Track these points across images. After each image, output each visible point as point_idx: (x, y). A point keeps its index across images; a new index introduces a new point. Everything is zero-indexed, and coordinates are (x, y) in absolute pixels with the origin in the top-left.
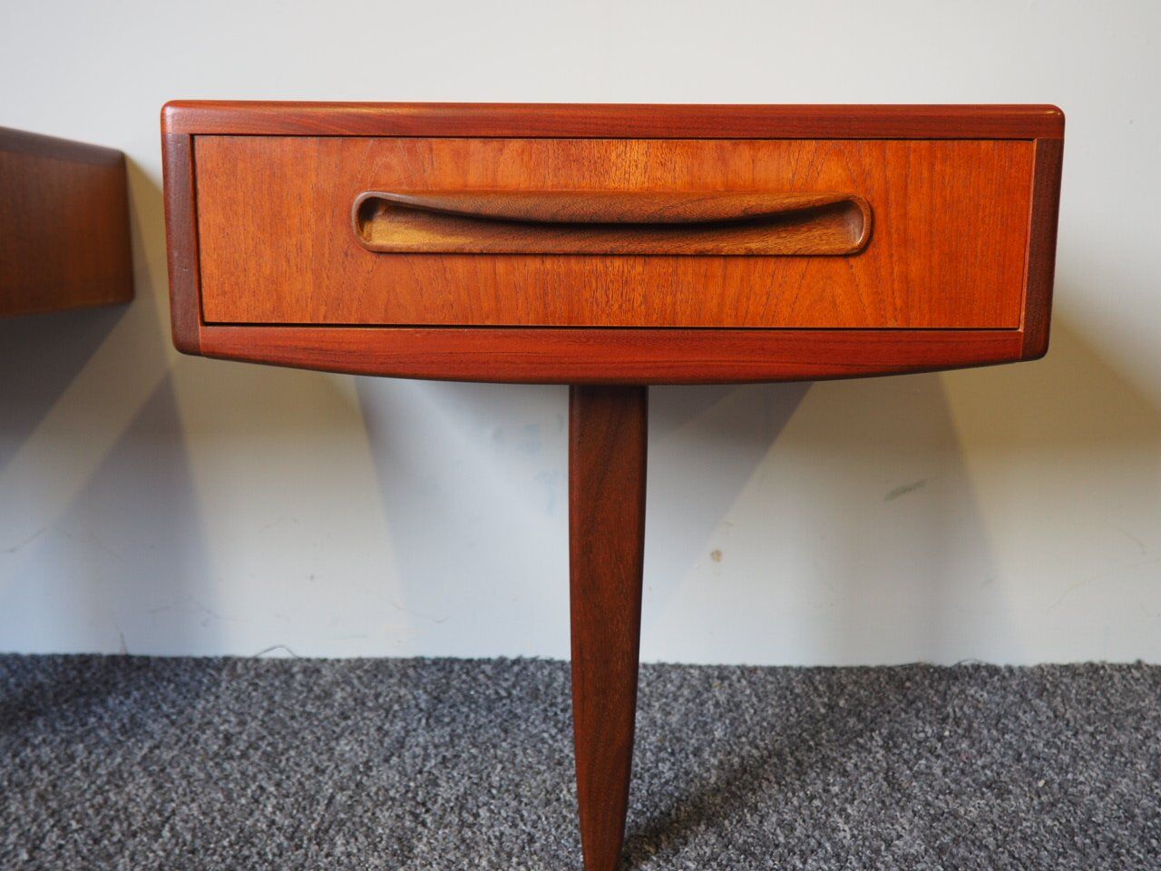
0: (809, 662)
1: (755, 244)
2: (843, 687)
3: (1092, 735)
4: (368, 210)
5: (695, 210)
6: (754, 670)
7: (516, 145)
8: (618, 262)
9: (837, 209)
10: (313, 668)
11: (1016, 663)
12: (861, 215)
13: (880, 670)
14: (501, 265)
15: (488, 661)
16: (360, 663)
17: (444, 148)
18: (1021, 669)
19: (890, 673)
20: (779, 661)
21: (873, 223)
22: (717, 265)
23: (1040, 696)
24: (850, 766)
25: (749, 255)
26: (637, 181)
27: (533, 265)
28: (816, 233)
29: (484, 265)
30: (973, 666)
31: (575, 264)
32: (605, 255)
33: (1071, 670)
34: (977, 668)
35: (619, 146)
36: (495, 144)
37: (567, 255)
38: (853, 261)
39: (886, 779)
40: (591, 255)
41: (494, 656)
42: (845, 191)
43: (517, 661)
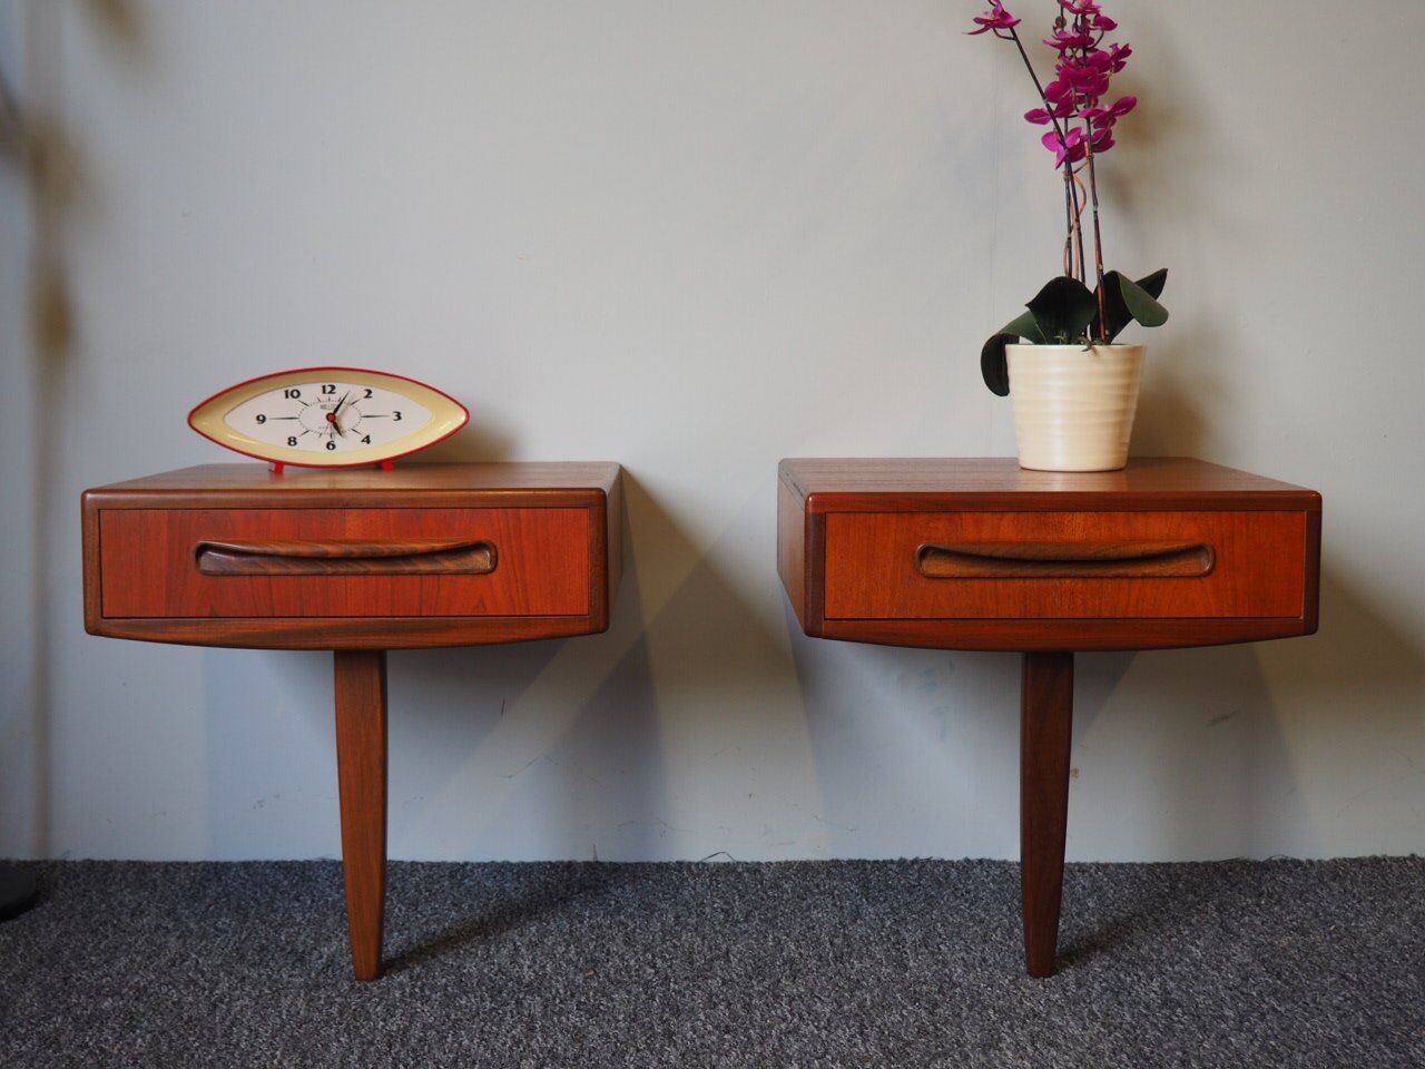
0: (1149, 860)
1: (1148, 570)
2: (1179, 876)
3: (1372, 902)
4: (924, 553)
5: (1113, 553)
6: (1106, 866)
7: (1011, 515)
8: (1068, 581)
9: (1194, 551)
10: (755, 869)
11: (1315, 858)
12: (1208, 554)
13: (1206, 864)
14: (1000, 584)
15: (892, 862)
16: (788, 865)
17: (968, 518)
18: (1319, 861)
19: (1216, 866)
20: (1126, 859)
21: (1215, 557)
22: (1125, 583)
23: (1334, 880)
24: (1193, 921)
25: (1145, 577)
26: (1079, 536)
27: (1019, 583)
28: (1182, 563)
29: (990, 584)
30: (1280, 860)
31: (1043, 583)
32: (1060, 577)
33: (1359, 862)
34: (1284, 861)
35: (1068, 517)
36: (998, 515)
37: (1039, 577)
38: (1203, 579)
39: (1221, 926)
40: (1053, 577)
41: (896, 858)
42: (1198, 541)
43: (915, 861)
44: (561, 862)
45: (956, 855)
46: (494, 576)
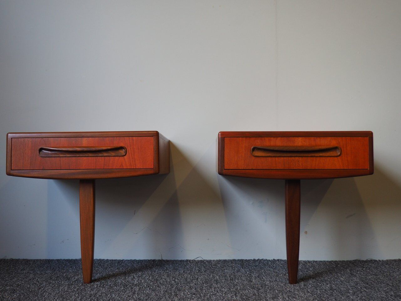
0: (329, 260)
1: (321, 154)
2: (339, 264)
3: (398, 269)
4: (254, 149)
5: (310, 149)
6: (316, 261)
7: (279, 138)
8: (297, 158)
9: (335, 148)
10: (210, 262)
11: (381, 260)
12: (339, 149)
13: (347, 261)
14: (277, 159)
15: (251, 260)
16: (220, 261)
17: (267, 139)
18: (382, 260)
19: (350, 262)
20: (322, 260)
21: (341, 151)
22: (314, 158)
23: (387, 265)
24: (342, 273)
25: (320, 156)
26: (300, 144)
27: (282, 158)
28: (331, 153)
29: (274, 159)
30: (370, 260)
31: (290, 158)
32: (295, 157)
33: (395, 261)
34: (371, 260)
35: (296, 138)
36: (276, 138)
37: (288, 157)
38: (338, 157)
39: (350, 274)
40: (292, 157)
42: (336, 145)
43: (258, 260)
44: (151, 260)
45: (271, 258)
46: (125, 157)
